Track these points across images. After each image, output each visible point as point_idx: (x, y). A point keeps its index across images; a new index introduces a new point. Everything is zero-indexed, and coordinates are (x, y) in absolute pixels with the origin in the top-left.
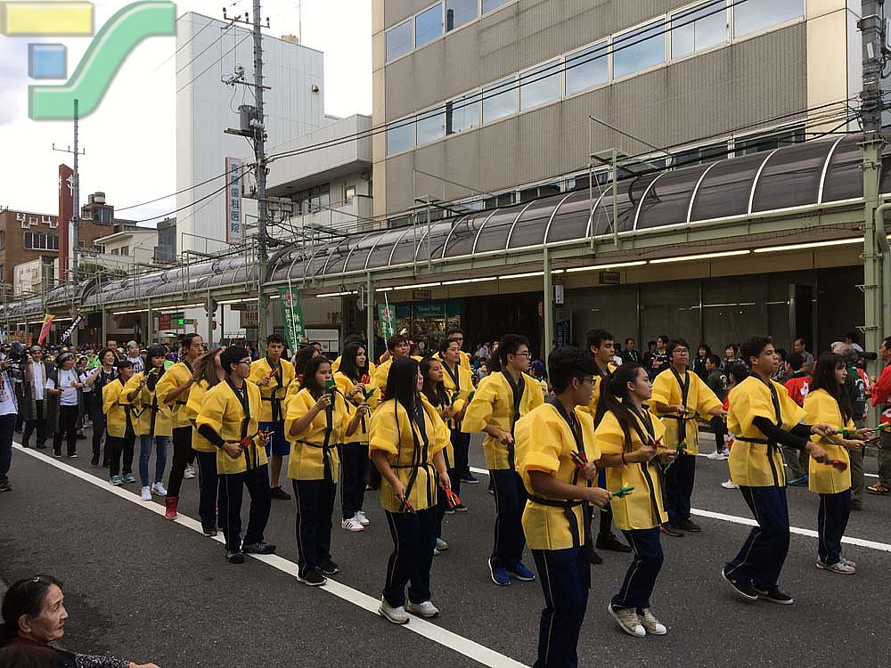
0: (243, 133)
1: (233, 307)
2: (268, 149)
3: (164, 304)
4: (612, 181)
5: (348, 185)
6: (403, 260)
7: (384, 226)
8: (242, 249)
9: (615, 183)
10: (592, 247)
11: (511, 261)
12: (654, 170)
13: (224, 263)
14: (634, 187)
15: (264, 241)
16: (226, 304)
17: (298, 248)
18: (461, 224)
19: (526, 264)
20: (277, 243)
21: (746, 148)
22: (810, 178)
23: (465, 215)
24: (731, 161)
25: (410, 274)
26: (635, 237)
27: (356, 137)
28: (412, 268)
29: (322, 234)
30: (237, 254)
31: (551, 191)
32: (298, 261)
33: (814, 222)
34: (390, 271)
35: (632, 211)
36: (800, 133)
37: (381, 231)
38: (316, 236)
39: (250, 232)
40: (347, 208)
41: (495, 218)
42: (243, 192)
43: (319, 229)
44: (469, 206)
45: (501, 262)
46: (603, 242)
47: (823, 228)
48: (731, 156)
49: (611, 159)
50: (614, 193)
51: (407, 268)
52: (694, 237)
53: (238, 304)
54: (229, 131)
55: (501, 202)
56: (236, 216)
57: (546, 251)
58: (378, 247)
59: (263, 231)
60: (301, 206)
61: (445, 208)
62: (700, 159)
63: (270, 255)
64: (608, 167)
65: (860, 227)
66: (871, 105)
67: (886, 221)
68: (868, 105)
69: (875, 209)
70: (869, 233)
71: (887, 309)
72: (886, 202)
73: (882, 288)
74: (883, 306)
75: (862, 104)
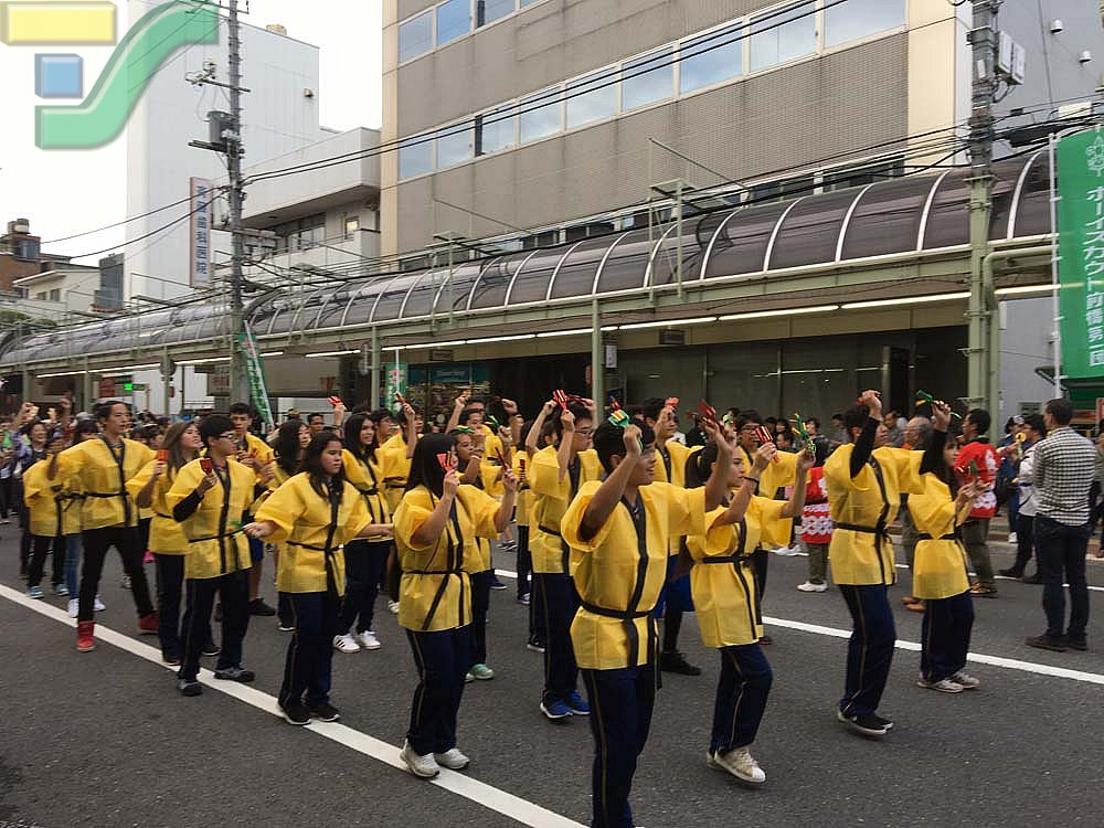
0: (214, 147)
1: (198, 369)
2: (246, 167)
3: (107, 364)
4: (675, 219)
5: (348, 216)
6: (418, 312)
7: (395, 269)
8: (209, 295)
9: (680, 222)
10: (651, 299)
11: (553, 315)
12: (726, 207)
13: (186, 313)
14: (702, 227)
15: (239, 285)
16: (190, 365)
17: (283, 294)
18: (490, 268)
19: (570, 318)
20: (254, 287)
21: (833, 182)
22: (909, 220)
23: (498, 256)
24: (819, 197)
25: (426, 329)
26: (702, 288)
27: (359, 155)
28: (429, 322)
29: (314, 278)
30: (203, 302)
31: (603, 230)
32: (282, 311)
33: (911, 273)
34: (401, 325)
35: (699, 257)
36: (899, 166)
37: (391, 275)
38: (306, 279)
39: (221, 273)
40: (347, 245)
41: (533, 262)
42: (212, 222)
43: (312, 271)
44: (501, 246)
45: (540, 316)
46: (665, 293)
47: (924, 279)
48: (818, 191)
49: (674, 192)
50: (679, 233)
51: (423, 322)
52: (772, 289)
53: (204, 365)
54: (195, 144)
55: (542, 242)
56: (203, 252)
57: (595, 302)
58: (386, 295)
59: (238, 273)
60: (287, 241)
61: (471, 247)
62: (781, 195)
63: (247, 303)
64: (670, 201)
65: (966, 280)
66: (981, 133)
67: (996, 273)
68: (977, 135)
69: (983, 258)
70: (976, 286)
71: (994, 378)
72: (996, 249)
73: (989, 352)
74: (989, 374)
75: (970, 132)
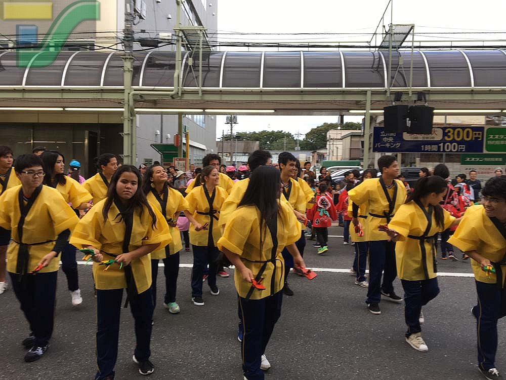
33: (98, 96)
36: (92, 45)
47: (103, 100)
52: (29, 96)
65: (122, 102)
66: (129, 37)
67: (135, 101)
68: (127, 37)
69: (129, 93)
70: (126, 106)
71: (134, 146)
72: (135, 90)
73: (132, 135)
74: (132, 144)
75: (124, 36)
